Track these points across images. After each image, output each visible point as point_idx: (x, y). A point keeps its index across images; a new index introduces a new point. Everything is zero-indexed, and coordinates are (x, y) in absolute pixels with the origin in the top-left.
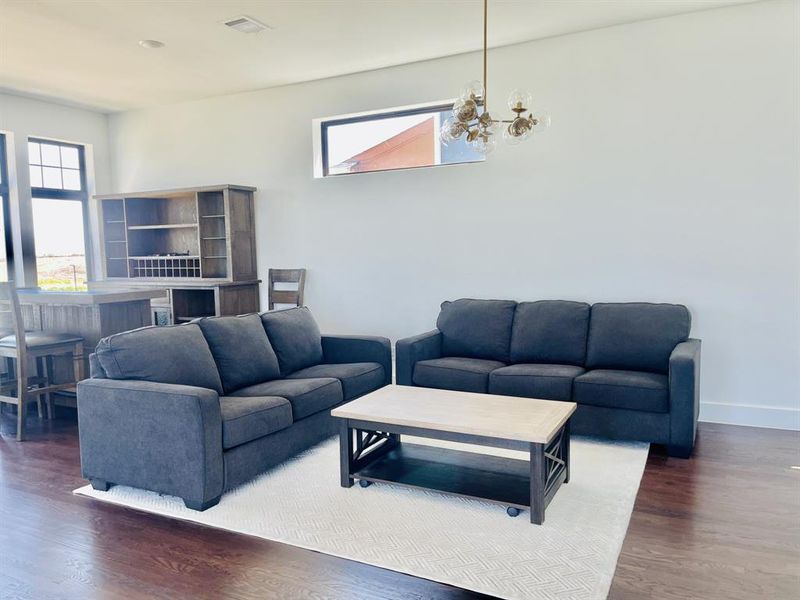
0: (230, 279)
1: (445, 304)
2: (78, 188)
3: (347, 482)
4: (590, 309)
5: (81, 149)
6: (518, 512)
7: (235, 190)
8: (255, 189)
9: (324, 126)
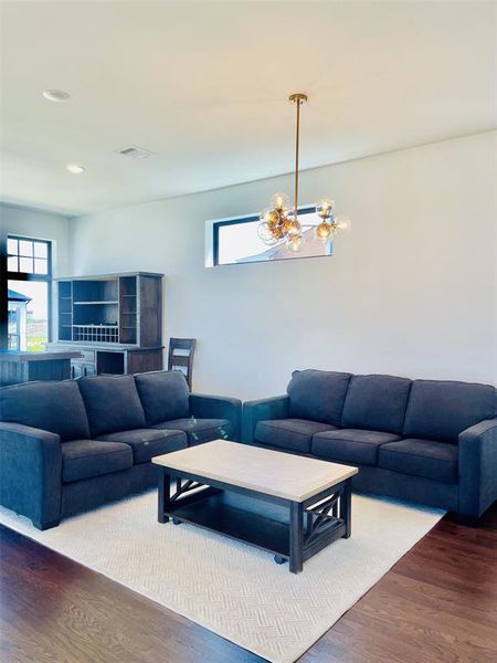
0: (138, 345)
1: (295, 373)
2: (46, 272)
3: (163, 519)
4: (411, 383)
5: (49, 243)
6: (284, 561)
7: (145, 276)
8: (163, 275)
9: (216, 227)
